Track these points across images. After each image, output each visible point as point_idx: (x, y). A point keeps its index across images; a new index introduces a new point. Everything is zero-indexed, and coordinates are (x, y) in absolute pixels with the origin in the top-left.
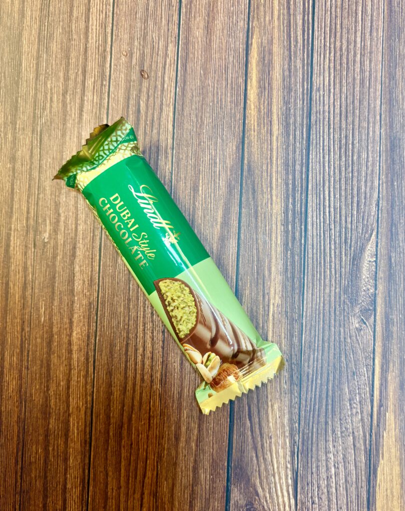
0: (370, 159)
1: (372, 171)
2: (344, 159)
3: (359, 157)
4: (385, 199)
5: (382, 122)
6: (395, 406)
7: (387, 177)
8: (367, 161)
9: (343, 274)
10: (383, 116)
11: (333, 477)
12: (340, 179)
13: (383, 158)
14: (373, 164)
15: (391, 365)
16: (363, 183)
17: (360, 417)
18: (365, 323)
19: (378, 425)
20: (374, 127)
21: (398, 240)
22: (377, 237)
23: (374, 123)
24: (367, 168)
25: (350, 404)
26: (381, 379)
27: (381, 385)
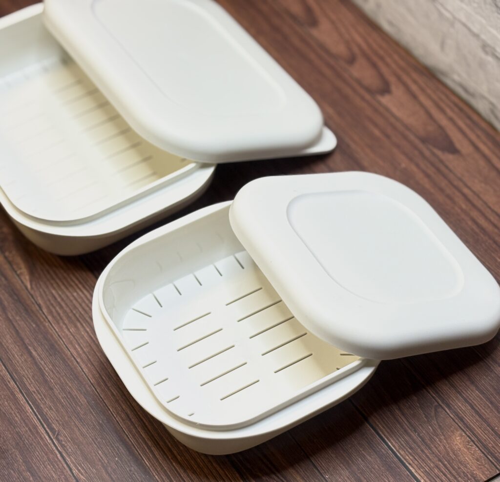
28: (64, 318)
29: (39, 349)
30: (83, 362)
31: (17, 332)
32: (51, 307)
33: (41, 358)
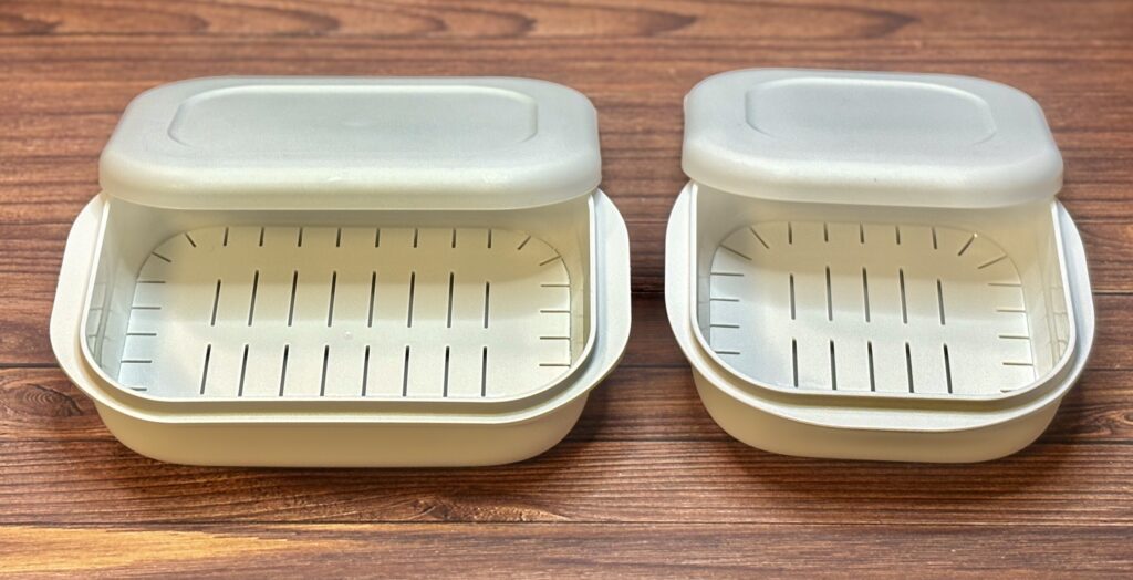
0: (682, 512)
1: (663, 514)
2: (678, 480)
3: (684, 498)
4: (621, 530)
5: (741, 525)
6: (298, 549)
7: (654, 531)
8: (677, 508)
9: (501, 484)
10: (751, 526)
11: (192, 481)
12: (647, 477)
13: (684, 527)
14: (673, 515)
15: (361, 543)
16: (642, 503)
17: (282, 508)
18: (425, 511)
19: (267, 530)
20: (732, 515)
21: (556, 546)
22: (559, 522)
23: (739, 516)
24: (667, 508)
25: (301, 497)
26: (339, 532)
27: (331, 532)
28: (656, 504)
29: (696, 554)
30: (757, 516)
31: (640, 565)
32: (625, 510)
33: (713, 558)
